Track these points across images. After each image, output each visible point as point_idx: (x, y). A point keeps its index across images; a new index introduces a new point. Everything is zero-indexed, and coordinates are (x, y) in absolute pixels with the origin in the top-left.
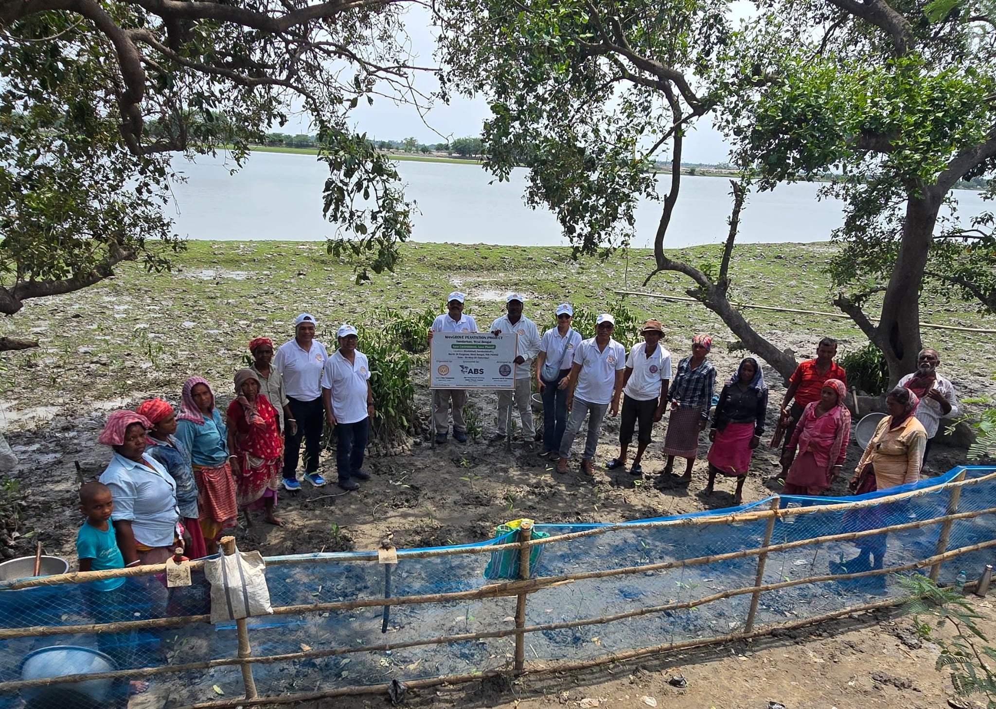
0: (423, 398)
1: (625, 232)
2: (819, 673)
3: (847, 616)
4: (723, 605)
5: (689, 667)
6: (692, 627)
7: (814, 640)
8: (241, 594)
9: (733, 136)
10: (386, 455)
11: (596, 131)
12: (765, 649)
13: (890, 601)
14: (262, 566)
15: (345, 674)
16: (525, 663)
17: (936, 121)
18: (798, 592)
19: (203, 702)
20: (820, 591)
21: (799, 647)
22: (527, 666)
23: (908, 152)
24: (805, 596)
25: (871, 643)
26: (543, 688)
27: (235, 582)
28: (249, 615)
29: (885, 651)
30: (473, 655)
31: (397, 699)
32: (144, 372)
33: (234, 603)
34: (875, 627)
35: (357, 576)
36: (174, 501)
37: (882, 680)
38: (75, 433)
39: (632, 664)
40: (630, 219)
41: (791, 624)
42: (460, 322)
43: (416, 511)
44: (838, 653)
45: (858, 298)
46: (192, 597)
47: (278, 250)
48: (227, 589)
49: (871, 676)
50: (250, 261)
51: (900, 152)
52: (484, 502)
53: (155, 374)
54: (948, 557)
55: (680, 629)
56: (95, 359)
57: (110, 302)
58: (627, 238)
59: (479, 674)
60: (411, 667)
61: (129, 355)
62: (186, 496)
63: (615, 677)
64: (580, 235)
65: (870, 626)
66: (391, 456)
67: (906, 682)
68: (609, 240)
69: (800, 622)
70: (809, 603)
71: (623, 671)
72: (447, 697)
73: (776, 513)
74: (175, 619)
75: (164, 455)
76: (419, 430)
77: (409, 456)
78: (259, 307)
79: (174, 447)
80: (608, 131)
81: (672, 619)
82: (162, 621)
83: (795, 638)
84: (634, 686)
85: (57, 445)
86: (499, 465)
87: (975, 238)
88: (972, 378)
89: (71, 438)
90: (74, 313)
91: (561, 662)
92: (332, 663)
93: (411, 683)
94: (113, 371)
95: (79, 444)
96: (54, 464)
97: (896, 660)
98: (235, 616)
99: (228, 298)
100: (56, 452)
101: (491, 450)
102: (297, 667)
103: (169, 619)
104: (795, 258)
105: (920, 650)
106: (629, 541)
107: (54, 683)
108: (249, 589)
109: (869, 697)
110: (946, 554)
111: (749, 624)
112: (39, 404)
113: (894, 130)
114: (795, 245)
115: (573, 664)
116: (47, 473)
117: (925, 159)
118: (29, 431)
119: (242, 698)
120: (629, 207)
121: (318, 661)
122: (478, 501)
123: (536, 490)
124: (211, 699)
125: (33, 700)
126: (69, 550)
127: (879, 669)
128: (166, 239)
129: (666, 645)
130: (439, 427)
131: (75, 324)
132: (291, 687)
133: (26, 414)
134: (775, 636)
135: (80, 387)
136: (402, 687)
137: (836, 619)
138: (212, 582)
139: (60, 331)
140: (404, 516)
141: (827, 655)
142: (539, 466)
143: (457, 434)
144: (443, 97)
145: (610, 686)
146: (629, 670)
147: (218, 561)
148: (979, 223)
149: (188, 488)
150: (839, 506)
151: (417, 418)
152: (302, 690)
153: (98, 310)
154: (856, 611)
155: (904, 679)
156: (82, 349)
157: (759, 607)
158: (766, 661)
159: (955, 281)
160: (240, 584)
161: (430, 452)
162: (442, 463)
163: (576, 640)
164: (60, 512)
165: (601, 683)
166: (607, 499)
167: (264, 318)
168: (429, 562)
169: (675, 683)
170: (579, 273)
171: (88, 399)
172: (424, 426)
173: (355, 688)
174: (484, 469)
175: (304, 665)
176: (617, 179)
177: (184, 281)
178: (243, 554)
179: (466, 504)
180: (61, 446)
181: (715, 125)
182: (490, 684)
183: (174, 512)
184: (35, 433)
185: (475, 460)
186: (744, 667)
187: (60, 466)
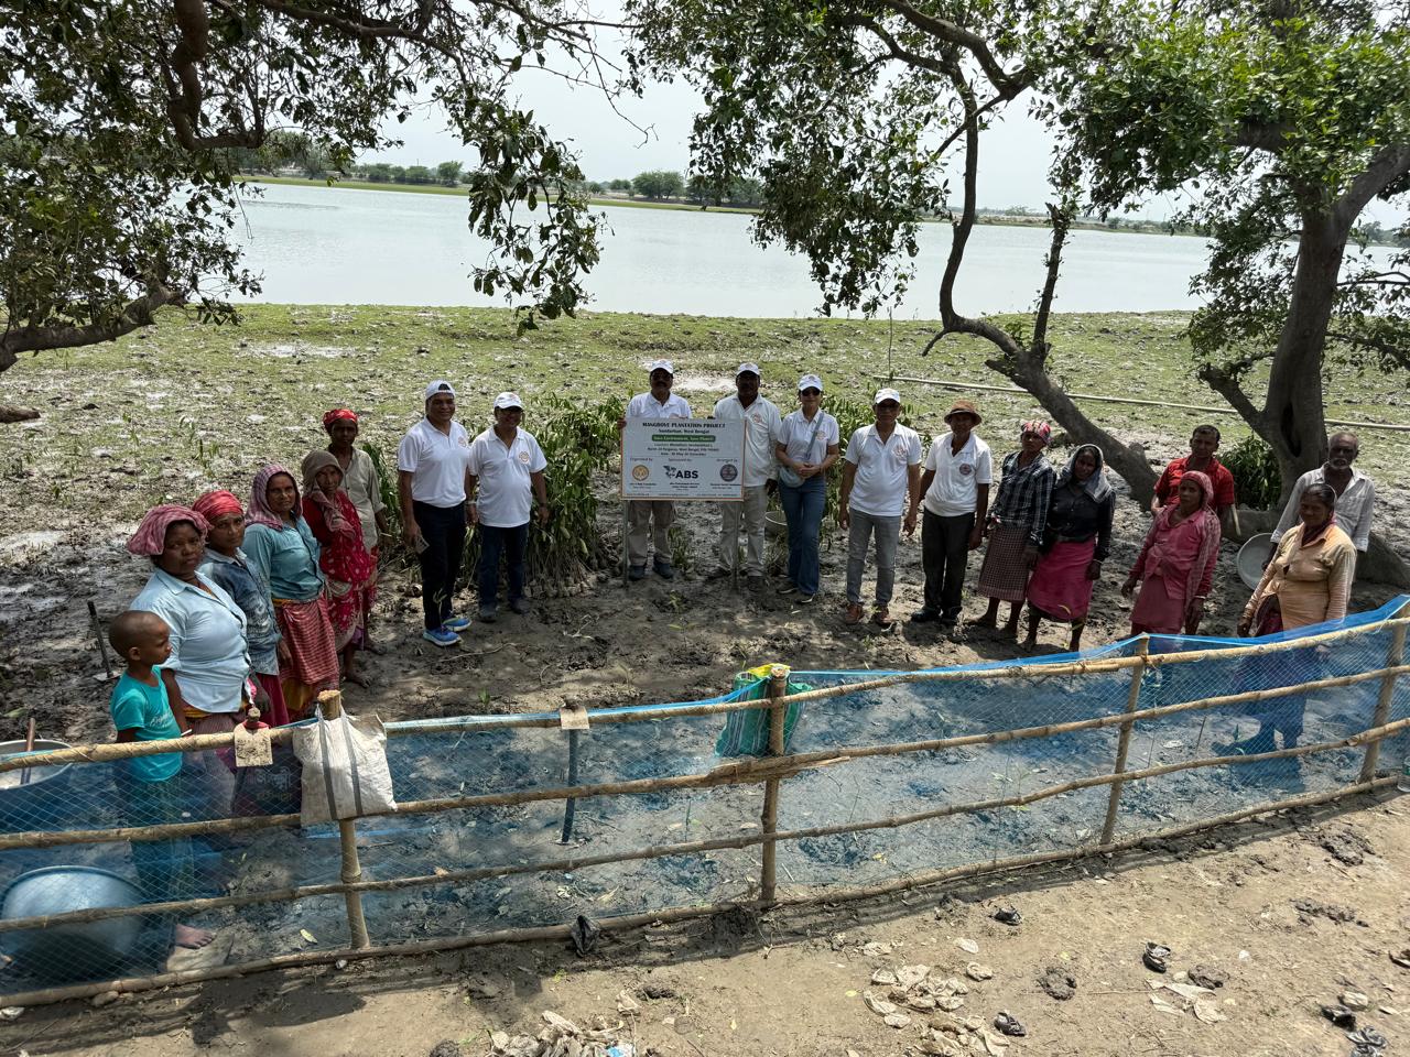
0: (607, 518)
1: (900, 271)
2: (1216, 901)
3: (1248, 819)
4: (1064, 805)
5: (1023, 895)
6: (1021, 837)
7: (1205, 855)
8: (350, 779)
9: (1059, 126)
10: (556, 596)
11: (859, 124)
12: (1133, 868)
13: (1311, 796)
14: (382, 737)
15: (502, 909)
16: (777, 891)
17: (1345, 106)
18: (1173, 786)
19: (285, 954)
20: (1205, 786)
21: (1184, 864)
22: (780, 895)
23: (1308, 148)
24: (1184, 792)
25: (1288, 857)
26: (805, 928)
27: (339, 760)
28: (360, 814)
29: (1309, 868)
30: (696, 880)
31: (584, 946)
32: (191, 484)
33: (338, 793)
34: (1292, 835)
35: (518, 766)
36: (243, 644)
37: (1309, 911)
38: (87, 569)
39: (938, 892)
40: (912, 248)
41: (1167, 831)
42: (667, 405)
43: (603, 673)
44: (1241, 872)
45: (1234, 369)
46: (271, 786)
47: (387, 318)
48: (327, 770)
49: (1293, 904)
50: (346, 333)
51: (1296, 149)
52: (703, 660)
53: (208, 487)
54: (1391, 731)
55: (1005, 840)
56: (117, 466)
57: (139, 388)
58: (903, 281)
59: (708, 906)
60: (605, 898)
61: (168, 459)
62: (261, 641)
63: (912, 910)
64: (835, 278)
65: (1284, 833)
66: (564, 597)
67: (1346, 912)
68: (877, 286)
69: (1182, 827)
70: (1192, 802)
71: (925, 902)
72: (662, 943)
73: (1145, 660)
74: (245, 820)
75: (229, 577)
76: (604, 562)
77: (590, 597)
78: (362, 396)
79: (245, 567)
80: (877, 123)
81: (991, 826)
82: (225, 823)
83: (1176, 852)
84: (942, 923)
85: (59, 585)
86: (722, 609)
87: (1396, 283)
88: (1392, 491)
89: (81, 576)
90: (86, 402)
91: (830, 889)
92: (483, 893)
93: (603, 921)
94: (144, 482)
95: (92, 584)
96: (54, 611)
97: (1327, 882)
98: (341, 814)
99: (315, 382)
100: (58, 594)
101: (709, 589)
102: (430, 901)
103: (236, 820)
104: (1128, 331)
105: (1361, 867)
106: (917, 713)
107: (54, 923)
108: (362, 772)
109: (1293, 935)
110: (1389, 726)
111: (1107, 832)
112: (33, 527)
113: (1287, 117)
114: (1127, 315)
115: (848, 891)
116: (44, 624)
117: (1331, 159)
118: (17, 565)
119: (346, 948)
120: (909, 230)
121: (461, 892)
122: (693, 660)
123: (778, 644)
124: (297, 950)
125: (20, 951)
126: (77, 734)
127: (1304, 895)
128: (231, 275)
129: (987, 863)
130: (633, 556)
131: (87, 417)
132: (420, 931)
133: (13, 542)
134: (1146, 849)
135: (95, 504)
136: (593, 928)
137: (1233, 824)
138: (305, 761)
139: (64, 427)
140: (586, 680)
141: (1225, 877)
142: (780, 610)
143: (659, 567)
144: (634, 87)
145: (905, 924)
146: (933, 901)
147: (314, 727)
148: (1401, 262)
149: (264, 631)
150: (1235, 650)
151: (601, 546)
152: (438, 935)
153: (123, 398)
154: (1262, 811)
155: (1343, 909)
156: (98, 452)
157: (1120, 808)
158: (1136, 885)
159: (1369, 345)
160: (348, 763)
161: (621, 592)
162: (639, 608)
163: (850, 857)
164: (62, 680)
165: (892, 919)
166: (880, 655)
167: (370, 409)
168: (626, 746)
169: (1004, 918)
170: (820, 354)
171: (106, 520)
172: (611, 557)
173: (519, 931)
174: (699, 614)
175: (439, 898)
176: (892, 190)
177: (250, 359)
178: (353, 718)
179: (676, 663)
180: (66, 586)
181: (1031, 112)
182: (725, 922)
183: (243, 660)
184: (25, 569)
185: (688, 603)
186: (1104, 893)
187: (63, 614)
